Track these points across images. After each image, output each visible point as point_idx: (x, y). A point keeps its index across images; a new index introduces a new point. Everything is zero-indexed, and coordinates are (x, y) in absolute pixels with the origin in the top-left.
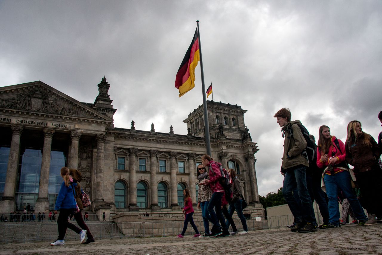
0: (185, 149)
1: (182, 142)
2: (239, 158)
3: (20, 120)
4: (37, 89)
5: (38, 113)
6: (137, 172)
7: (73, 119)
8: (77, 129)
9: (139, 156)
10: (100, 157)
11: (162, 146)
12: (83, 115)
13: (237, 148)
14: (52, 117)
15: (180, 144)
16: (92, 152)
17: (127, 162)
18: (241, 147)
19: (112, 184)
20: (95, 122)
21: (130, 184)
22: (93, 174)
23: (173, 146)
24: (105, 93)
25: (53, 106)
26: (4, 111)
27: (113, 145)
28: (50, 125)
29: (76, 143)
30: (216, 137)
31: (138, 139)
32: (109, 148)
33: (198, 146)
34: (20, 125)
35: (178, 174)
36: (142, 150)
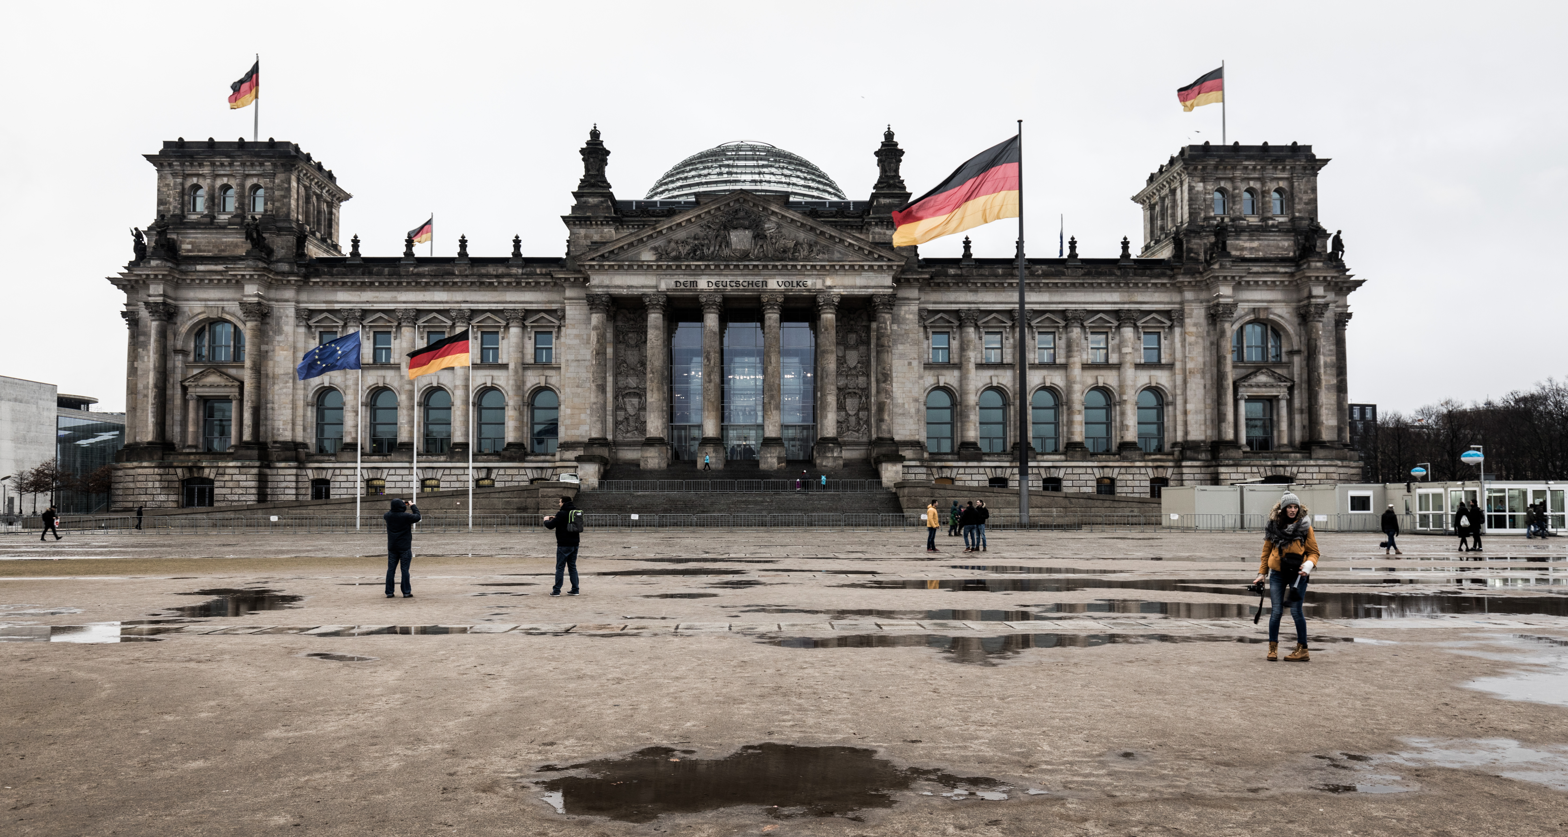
0: (1110, 299)
1: (1100, 281)
2: (1280, 316)
3: (714, 281)
4: (737, 206)
5: (747, 263)
6: (980, 366)
7: (818, 268)
8: (830, 287)
9: (984, 327)
10: (883, 346)
11: (1045, 297)
12: (840, 252)
13: (1276, 285)
14: (775, 267)
15: (1093, 287)
16: (868, 329)
17: (955, 344)
18: (1286, 283)
19: (916, 400)
20: (866, 268)
21: (961, 396)
22: (873, 379)
23: (1075, 294)
24: (893, 174)
25: (774, 241)
26: (683, 267)
27: (914, 308)
28: (773, 284)
29: (828, 317)
30: (1208, 258)
31: (979, 285)
32: (907, 316)
33: (1148, 288)
34: (716, 291)
35: (1086, 367)
36: (992, 312)
